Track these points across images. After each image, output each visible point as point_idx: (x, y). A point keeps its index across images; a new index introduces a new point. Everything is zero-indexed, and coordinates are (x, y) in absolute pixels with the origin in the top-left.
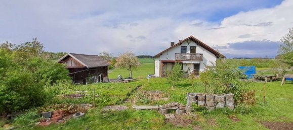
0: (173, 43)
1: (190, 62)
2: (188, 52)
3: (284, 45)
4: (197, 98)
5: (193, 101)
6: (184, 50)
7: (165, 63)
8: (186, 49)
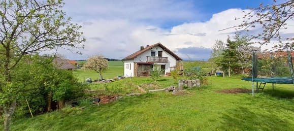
0: (142, 48)
1: (158, 64)
2: (157, 55)
3: (213, 51)
4: (184, 82)
5: (182, 84)
6: (153, 53)
7: (140, 64)
8: (155, 53)
